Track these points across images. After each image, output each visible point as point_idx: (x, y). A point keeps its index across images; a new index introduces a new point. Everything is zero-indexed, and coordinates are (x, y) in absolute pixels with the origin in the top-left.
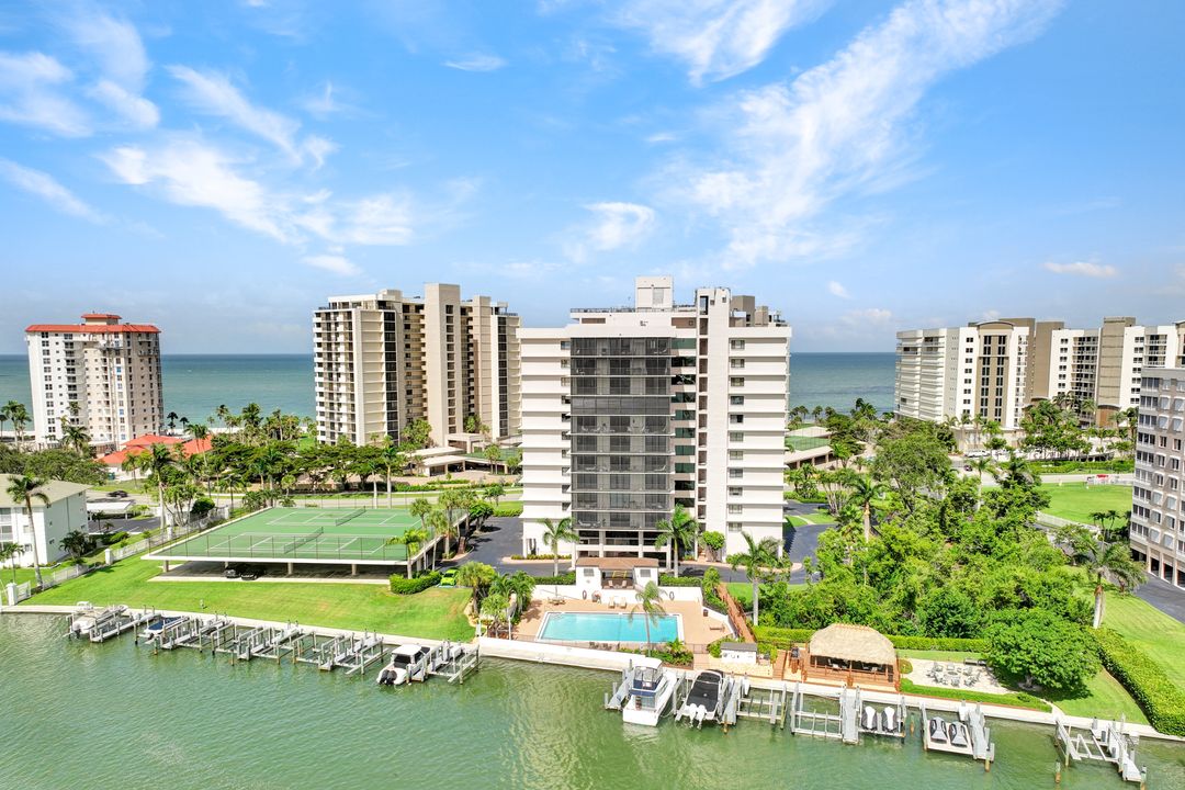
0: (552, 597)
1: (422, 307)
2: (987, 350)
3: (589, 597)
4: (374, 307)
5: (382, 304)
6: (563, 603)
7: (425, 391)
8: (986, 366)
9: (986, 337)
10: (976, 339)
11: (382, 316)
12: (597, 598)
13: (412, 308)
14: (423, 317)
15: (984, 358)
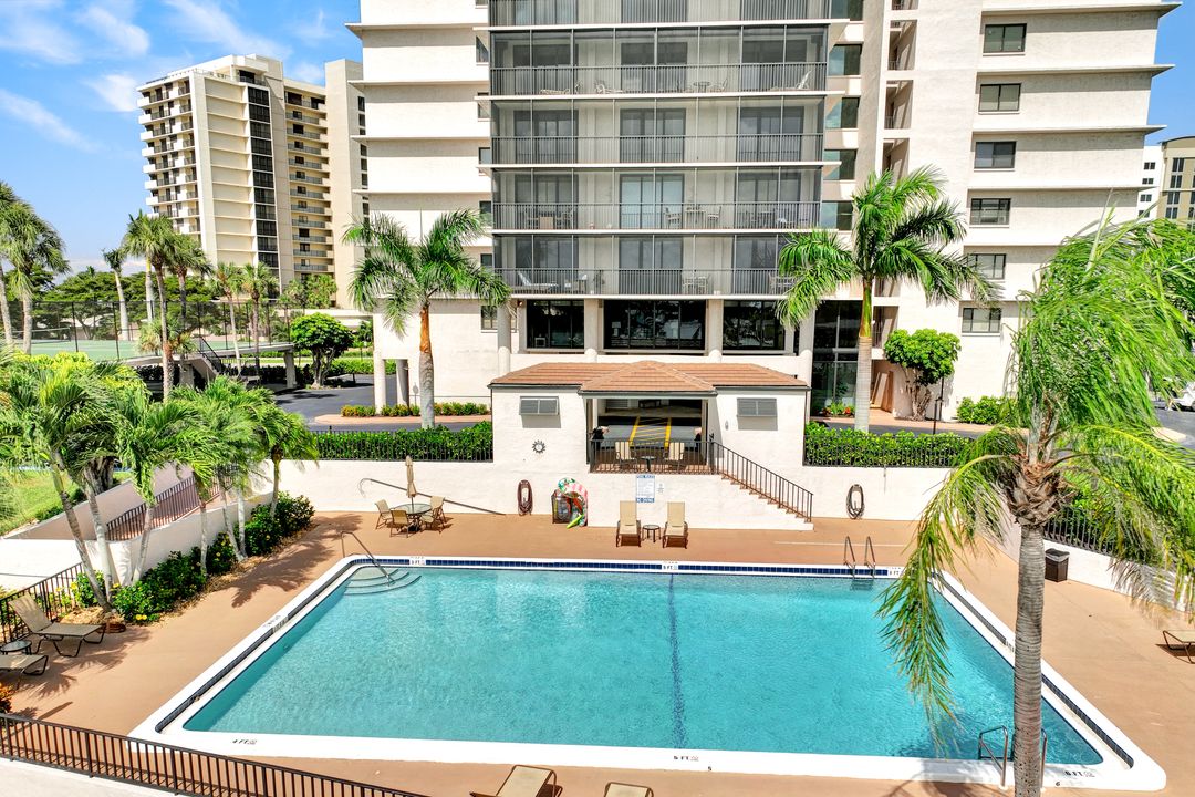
0: (398, 500)
1: (322, 100)
2: (1176, 181)
3: (543, 507)
4: (233, 78)
5: (246, 75)
6: (439, 523)
7: (329, 233)
8: (1173, 206)
9: (1175, 160)
10: (1160, 165)
11: (246, 92)
12: (570, 506)
13: (306, 100)
14: (324, 116)
15: (1170, 193)
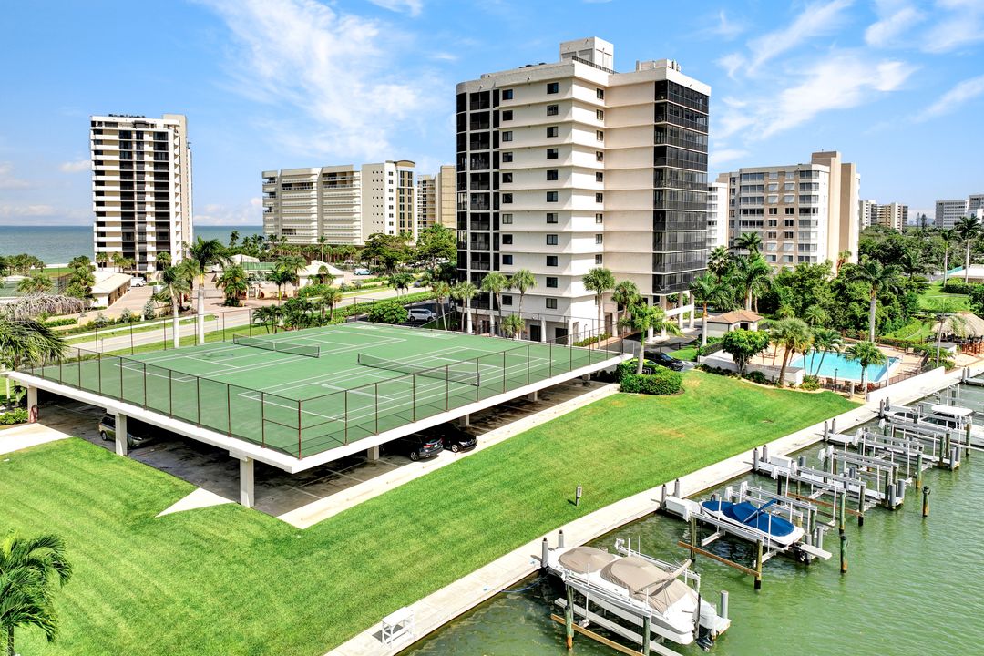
2: (402, 182)
8: (402, 196)
9: (401, 172)
15: (401, 189)
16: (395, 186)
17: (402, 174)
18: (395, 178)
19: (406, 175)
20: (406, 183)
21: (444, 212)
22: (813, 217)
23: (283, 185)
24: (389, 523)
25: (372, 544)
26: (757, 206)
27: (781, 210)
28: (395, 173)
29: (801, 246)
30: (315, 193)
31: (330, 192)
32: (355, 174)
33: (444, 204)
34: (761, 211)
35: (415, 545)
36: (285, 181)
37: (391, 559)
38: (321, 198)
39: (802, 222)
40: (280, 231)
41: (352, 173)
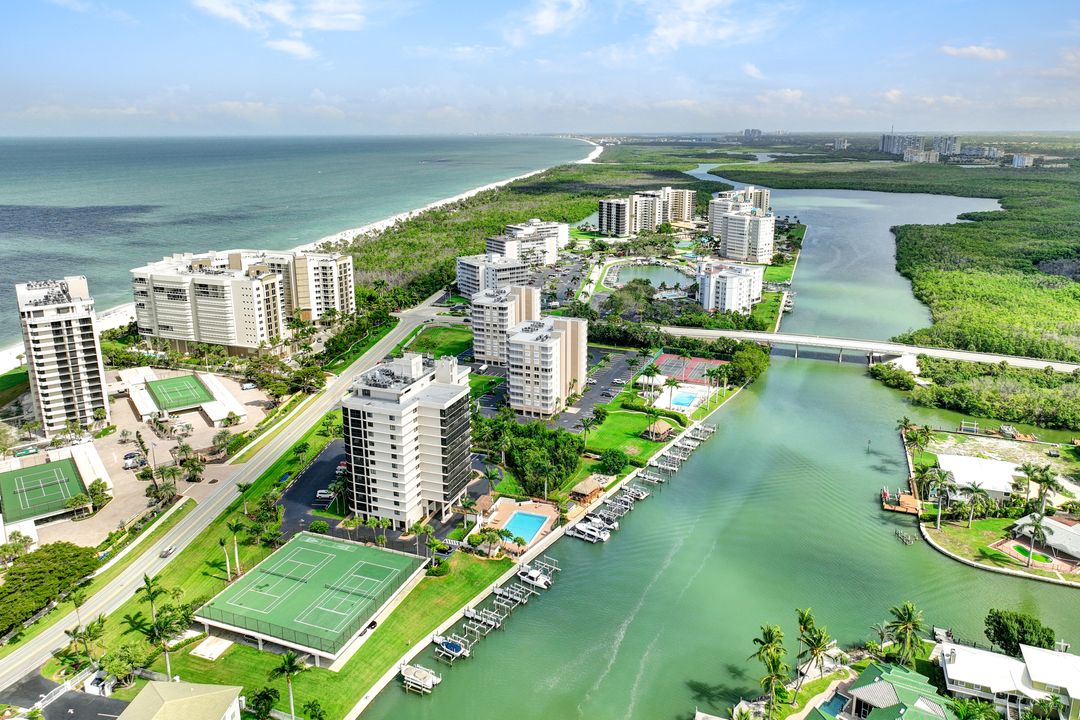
16: (262, 298)
17: (267, 287)
18: (262, 292)
19: (270, 286)
20: (271, 293)
21: (300, 295)
22: (549, 374)
23: (155, 288)
24: (359, 665)
25: (357, 673)
26: (519, 364)
27: (532, 368)
28: (261, 288)
29: (543, 390)
30: (189, 305)
31: (202, 300)
32: (226, 288)
33: (299, 289)
34: (521, 367)
35: (368, 671)
36: (157, 284)
37: (363, 677)
38: (195, 305)
39: (543, 376)
40: (156, 325)
41: (223, 287)
